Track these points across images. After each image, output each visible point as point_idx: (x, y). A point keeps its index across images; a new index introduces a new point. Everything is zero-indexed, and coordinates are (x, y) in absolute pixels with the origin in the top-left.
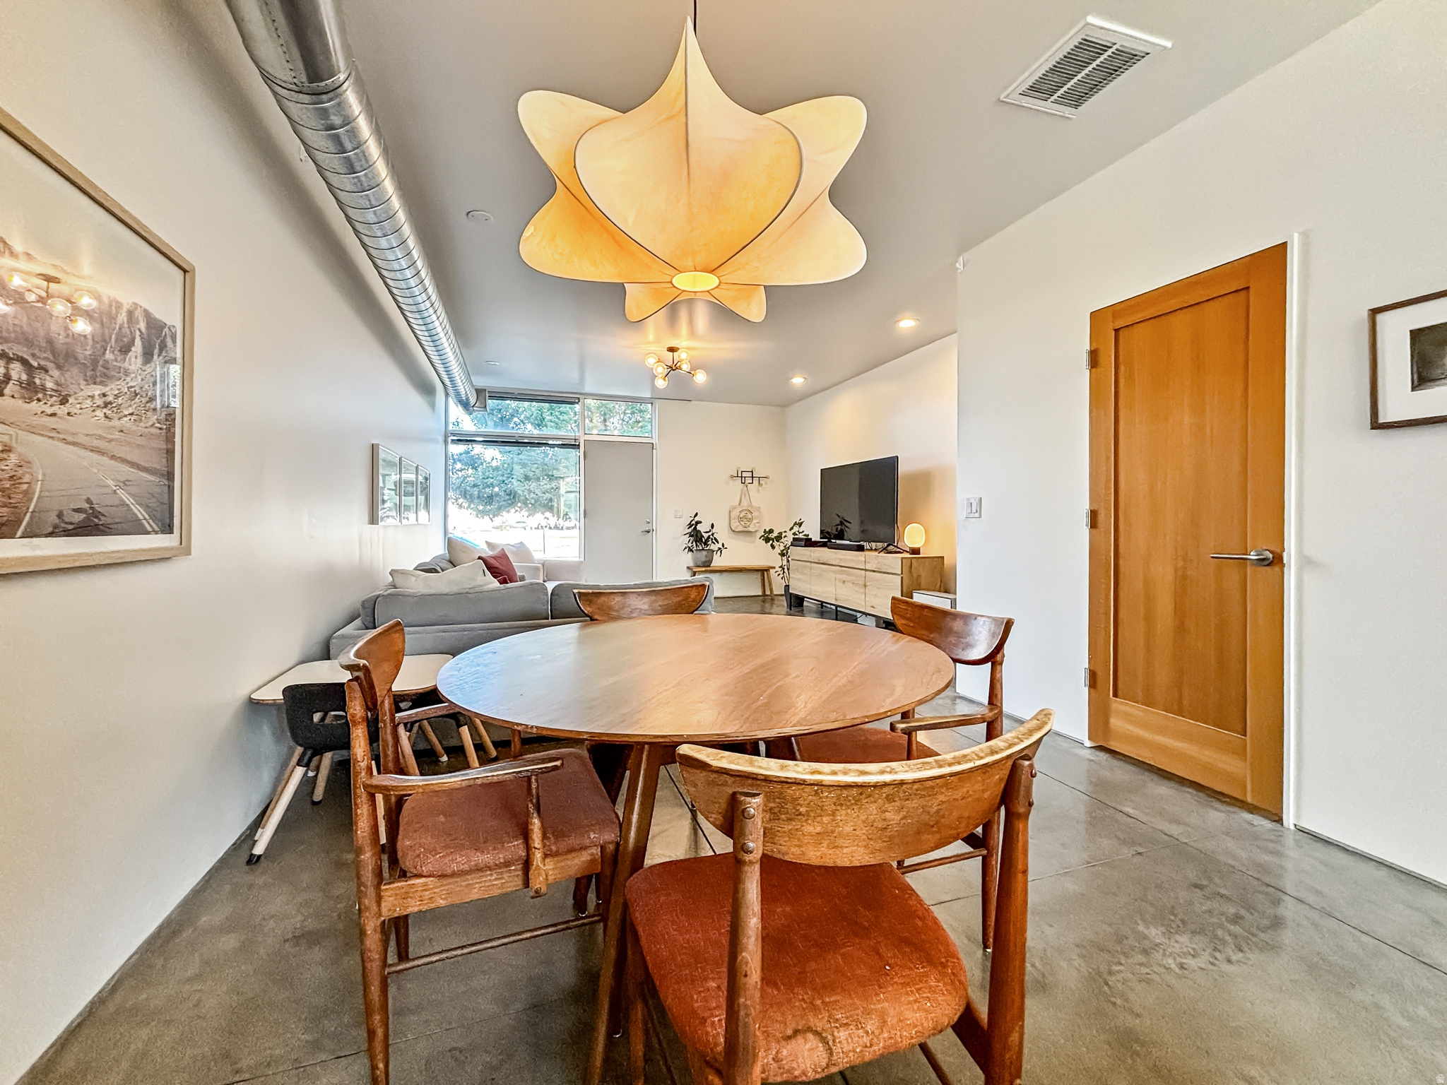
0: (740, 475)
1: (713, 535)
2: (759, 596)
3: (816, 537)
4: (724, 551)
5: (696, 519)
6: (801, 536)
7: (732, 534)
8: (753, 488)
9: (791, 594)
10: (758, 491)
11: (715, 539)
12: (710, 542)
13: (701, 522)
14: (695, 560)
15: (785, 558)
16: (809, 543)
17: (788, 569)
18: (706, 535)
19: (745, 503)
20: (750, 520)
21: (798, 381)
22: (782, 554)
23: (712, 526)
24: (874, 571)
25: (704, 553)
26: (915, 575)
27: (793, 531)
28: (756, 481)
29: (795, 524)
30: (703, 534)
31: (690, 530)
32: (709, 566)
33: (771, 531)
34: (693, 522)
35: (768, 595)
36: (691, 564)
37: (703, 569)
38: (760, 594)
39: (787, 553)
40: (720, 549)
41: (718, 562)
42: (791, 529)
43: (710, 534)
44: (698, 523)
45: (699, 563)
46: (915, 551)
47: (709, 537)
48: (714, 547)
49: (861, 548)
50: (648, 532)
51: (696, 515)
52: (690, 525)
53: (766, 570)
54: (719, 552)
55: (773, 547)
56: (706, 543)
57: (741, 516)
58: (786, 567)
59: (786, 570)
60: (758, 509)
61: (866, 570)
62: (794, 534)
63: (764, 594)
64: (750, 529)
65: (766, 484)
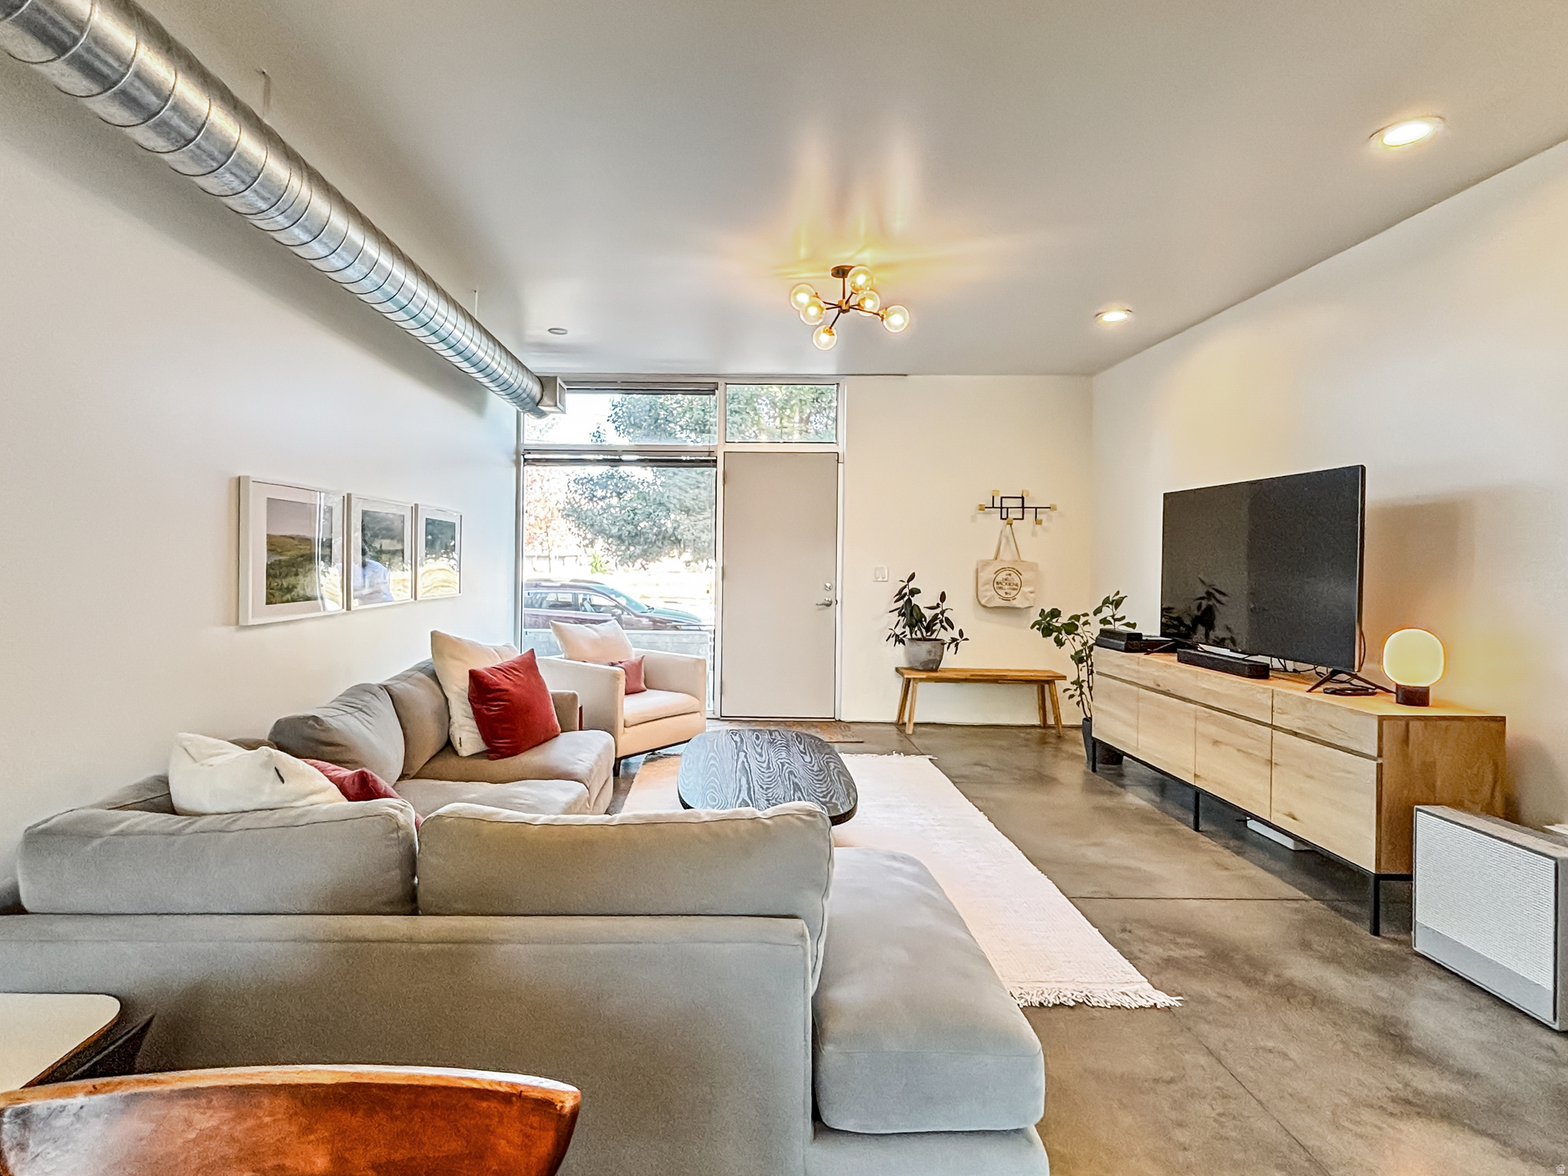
0: (997, 504)
1: (942, 613)
2: (1033, 726)
3: (1151, 628)
4: (962, 644)
5: (912, 585)
6: (1119, 627)
7: (982, 612)
8: (1024, 528)
9: (1095, 741)
10: (1034, 534)
11: (947, 620)
12: (938, 626)
13: (918, 591)
14: (910, 656)
15: (1083, 666)
16: (1135, 643)
17: (1090, 688)
18: (929, 614)
19: (1007, 556)
20: (1017, 587)
21: (1114, 317)
22: (1078, 659)
23: (943, 597)
24: (1296, 734)
25: (927, 646)
26: (1416, 763)
27: (1100, 616)
28: (1030, 515)
29: (1106, 601)
30: (923, 611)
31: (901, 603)
32: (936, 670)
33: (1055, 613)
34: (906, 590)
35: (1050, 727)
36: (903, 664)
37: (924, 675)
38: (1037, 722)
39: (1089, 656)
40: (954, 640)
41: (951, 660)
42: (1097, 611)
43: (938, 611)
44: (914, 592)
45: (917, 665)
46: (1414, 697)
47: (935, 617)
48: (945, 635)
49: (1261, 672)
50: (828, 605)
51: (912, 577)
52: (900, 596)
53: (1048, 682)
54: (953, 646)
55: (1060, 643)
56: (929, 628)
57: (999, 579)
58: (1085, 684)
59: (1085, 690)
60: (1033, 567)
61: (1274, 727)
62: (1104, 621)
63: (1045, 726)
64: (1015, 603)
65: (1050, 519)
